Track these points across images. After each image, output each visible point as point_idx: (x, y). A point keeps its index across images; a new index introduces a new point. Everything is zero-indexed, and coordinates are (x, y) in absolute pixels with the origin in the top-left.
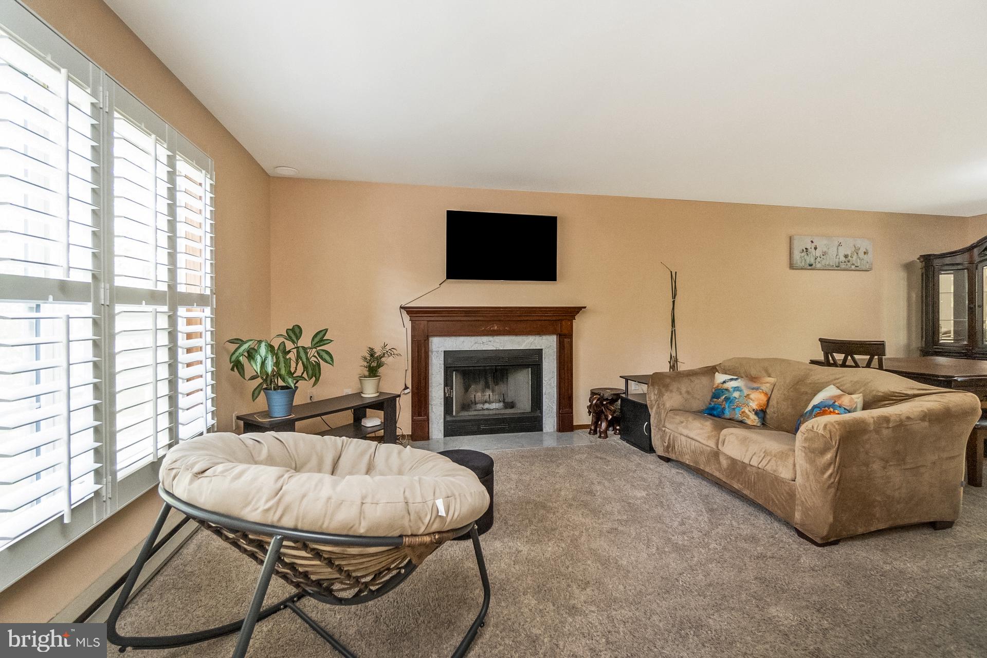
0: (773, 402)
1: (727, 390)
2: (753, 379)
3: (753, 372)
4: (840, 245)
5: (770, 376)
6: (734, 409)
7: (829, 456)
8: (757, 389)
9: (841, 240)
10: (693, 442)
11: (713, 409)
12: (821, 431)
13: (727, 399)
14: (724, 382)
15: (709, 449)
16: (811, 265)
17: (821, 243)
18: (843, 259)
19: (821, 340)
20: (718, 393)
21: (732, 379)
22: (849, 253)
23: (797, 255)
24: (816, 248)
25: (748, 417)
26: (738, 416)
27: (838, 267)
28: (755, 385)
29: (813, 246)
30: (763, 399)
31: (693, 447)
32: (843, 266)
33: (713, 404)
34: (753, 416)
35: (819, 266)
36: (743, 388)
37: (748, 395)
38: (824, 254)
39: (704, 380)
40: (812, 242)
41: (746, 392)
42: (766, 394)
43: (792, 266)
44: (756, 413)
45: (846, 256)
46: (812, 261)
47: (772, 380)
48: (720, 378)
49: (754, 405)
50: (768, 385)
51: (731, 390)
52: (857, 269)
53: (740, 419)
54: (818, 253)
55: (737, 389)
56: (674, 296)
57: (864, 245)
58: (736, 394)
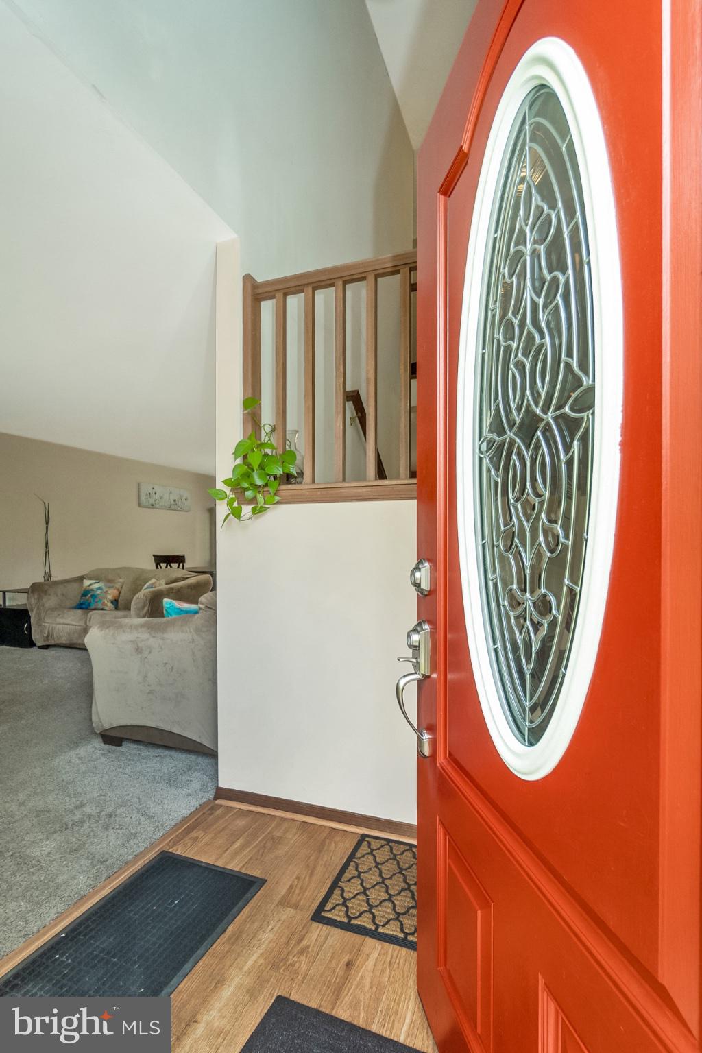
0: (122, 594)
1: (92, 590)
2: (110, 581)
3: (110, 577)
4: (171, 493)
5: (121, 578)
6: (97, 602)
7: (146, 609)
8: (113, 587)
9: (171, 489)
10: (68, 626)
11: (82, 604)
12: (142, 597)
13: (92, 597)
14: (90, 585)
15: (79, 627)
16: (152, 505)
17: (159, 490)
18: (173, 502)
19: (154, 556)
20: (86, 593)
21: (95, 583)
22: (176, 499)
23: (143, 498)
24: (155, 493)
25: (106, 605)
26: (100, 606)
27: (169, 508)
28: (111, 585)
29: (154, 491)
30: (116, 592)
31: (68, 630)
32: (173, 507)
33: (82, 601)
34: (109, 604)
35: (158, 506)
36: (104, 587)
37: (107, 591)
38: (161, 498)
39: (76, 585)
40: (153, 488)
41: (105, 590)
42: (118, 590)
43: (140, 505)
44: (112, 602)
45: (175, 501)
46: (154, 503)
47: (121, 580)
48: (87, 583)
49: (110, 597)
50: (119, 584)
51: (95, 590)
52: (182, 510)
53: (101, 607)
54: (157, 497)
55: (99, 588)
56: (47, 524)
57: (186, 494)
58: (99, 592)
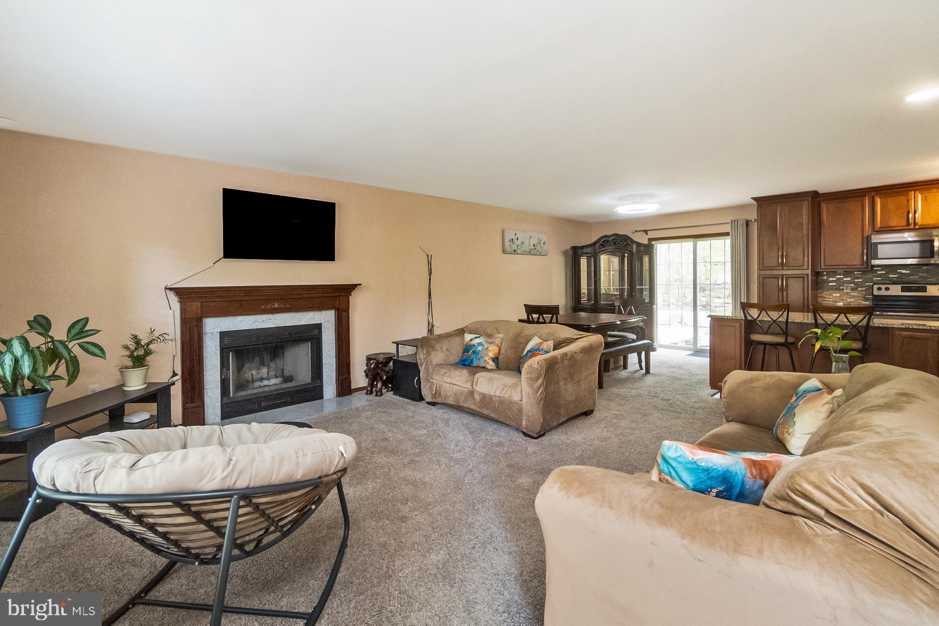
0: (503, 351)
1: (474, 345)
2: (490, 336)
3: (489, 331)
4: (530, 237)
5: (499, 333)
6: (479, 359)
7: (540, 382)
8: (493, 343)
9: (531, 234)
10: (455, 387)
11: (465, 360)
12: (536, 367)
13: (474, 352)
14: (471, 340)
15: (466, 390)
16: (515, 251)
17: (520, 235)
18: (532, 247)
19: (525, 305)
20: (467, 348)
21: (476, 337)
22: (536, 243)
23: (507, 244)
24: (517, 239)
25: (488, 363)
26: (482, 364)
27: (529, 253)
28: (491, 340)
29: (516, 237)
30: (497, 349)
31: (454, 391)
32: (532, 252)
33: (465, 357)
34: (491, 363)
35: (520, 252)
36: (484, 343)
37: (487, 348)
38: (522, 243)
39: (458, 339)
40: (515, 234)
41: (486, 346)
42: (498, 346)
43: (504, 252)
44: (493, 360)
45: (534, 245)
46: (516, 248)
47: (501, 336)
48: (468, 337)
49: (491, 355)
50: (499, 339)
51: (476, 345)
52: (540, 254)
53: (483, 365)
54: (519, 243)
55: (480, 344)
56: (430, 276)
57: (544, 238)
58: (480, 348)
